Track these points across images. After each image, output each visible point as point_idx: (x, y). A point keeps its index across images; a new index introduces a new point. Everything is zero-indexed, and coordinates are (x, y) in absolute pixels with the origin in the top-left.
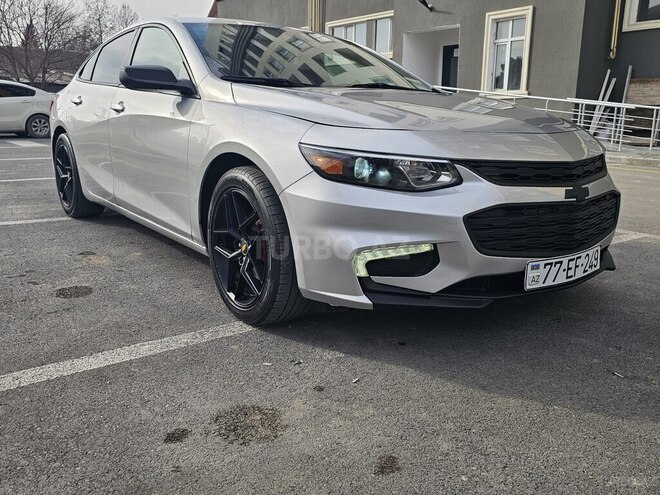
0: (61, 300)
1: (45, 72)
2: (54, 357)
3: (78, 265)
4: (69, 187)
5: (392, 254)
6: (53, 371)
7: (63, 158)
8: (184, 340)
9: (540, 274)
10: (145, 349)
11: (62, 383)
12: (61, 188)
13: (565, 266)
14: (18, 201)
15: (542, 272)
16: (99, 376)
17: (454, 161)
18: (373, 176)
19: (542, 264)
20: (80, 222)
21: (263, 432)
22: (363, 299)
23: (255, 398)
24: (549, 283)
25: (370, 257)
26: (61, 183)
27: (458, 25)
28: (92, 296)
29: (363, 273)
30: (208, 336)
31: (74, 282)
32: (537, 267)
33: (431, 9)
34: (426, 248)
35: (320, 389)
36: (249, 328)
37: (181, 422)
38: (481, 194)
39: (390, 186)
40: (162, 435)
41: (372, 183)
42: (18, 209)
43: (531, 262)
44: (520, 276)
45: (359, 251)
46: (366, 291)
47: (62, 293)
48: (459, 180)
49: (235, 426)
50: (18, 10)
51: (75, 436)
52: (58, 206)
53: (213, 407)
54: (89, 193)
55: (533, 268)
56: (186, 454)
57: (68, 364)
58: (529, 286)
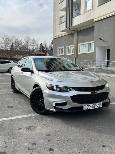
0: (8, 108)
1: (14, 56)
2: (5, 117)
3: (12, 102)
4: (13, 86)
5: (59, 102)
6: (5, 119)
7: (13, 80)
8: (26, 116)
9: (86, 107)
10: (19, 117)
11: (6, 121)
12: (12, 87)
13: (92, 106)
14: (4, 89)
15: (87, 107)
16: (11, 120)
17: (69, 87)
18: (56, 89)
19: (87, 105)
20: (15, 93)
21: (32, 129)
22: (54, 110)
23: (33, 125)
24: (89, 109)
25: (55, 103)
26: (12, 85)
27: (110, 45)
28: (13, 108)
29: (54, 105)
30: (30, 116)
31: (11, 105)
32: (86, 106)
33: (103, 41)
34: (65, 102)
35: (44, 125)
36: (38, 115)
37: (21, 127)
38: (74, 93)
39: (60, 91)
40: (18, 129)
41: (56, 91)
42: (4, 90)
43: (84, 105)
44: (82, 107)
45: (53, 102)
46: (55, 109)
47: (8, 107)
48: (70, 90)
49: (28, 128)
50: (9, 42)
51: (6, 128)
52: (11, 90)
53: (26, 126)
54: (16, 88)
55: (85, 106)
56: (21, 131)
57: (7, 118)
58: (84, 109)
